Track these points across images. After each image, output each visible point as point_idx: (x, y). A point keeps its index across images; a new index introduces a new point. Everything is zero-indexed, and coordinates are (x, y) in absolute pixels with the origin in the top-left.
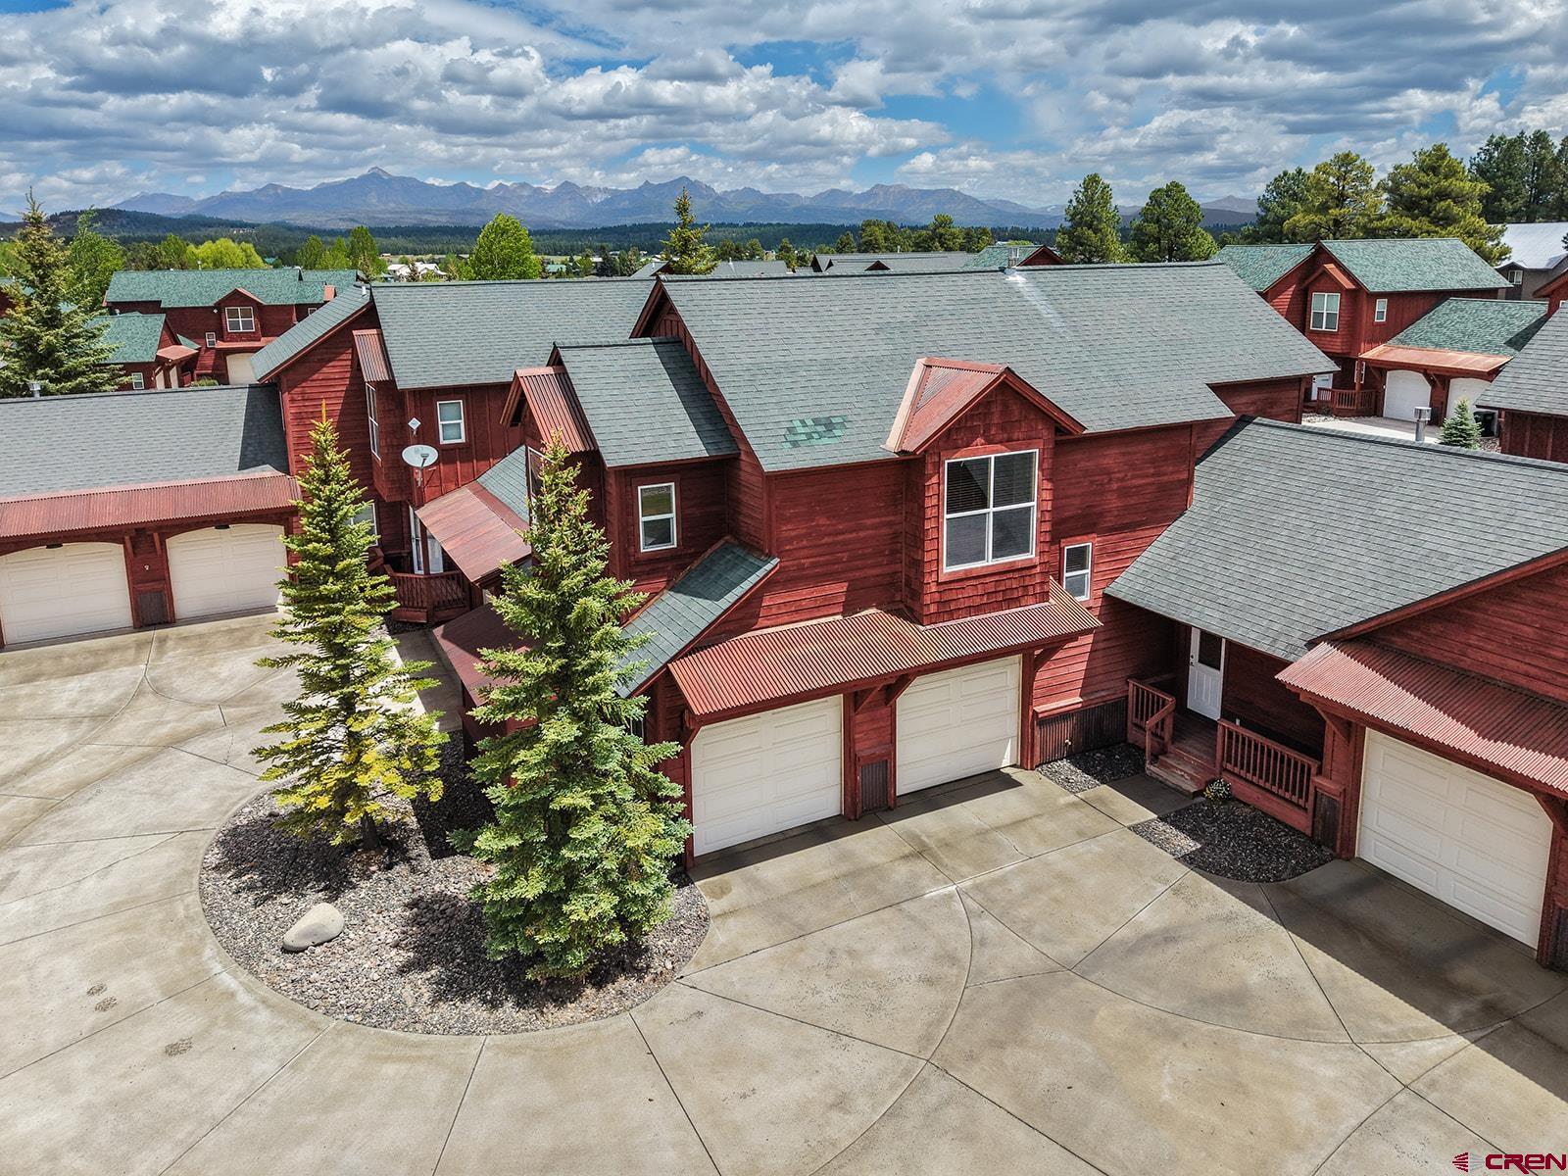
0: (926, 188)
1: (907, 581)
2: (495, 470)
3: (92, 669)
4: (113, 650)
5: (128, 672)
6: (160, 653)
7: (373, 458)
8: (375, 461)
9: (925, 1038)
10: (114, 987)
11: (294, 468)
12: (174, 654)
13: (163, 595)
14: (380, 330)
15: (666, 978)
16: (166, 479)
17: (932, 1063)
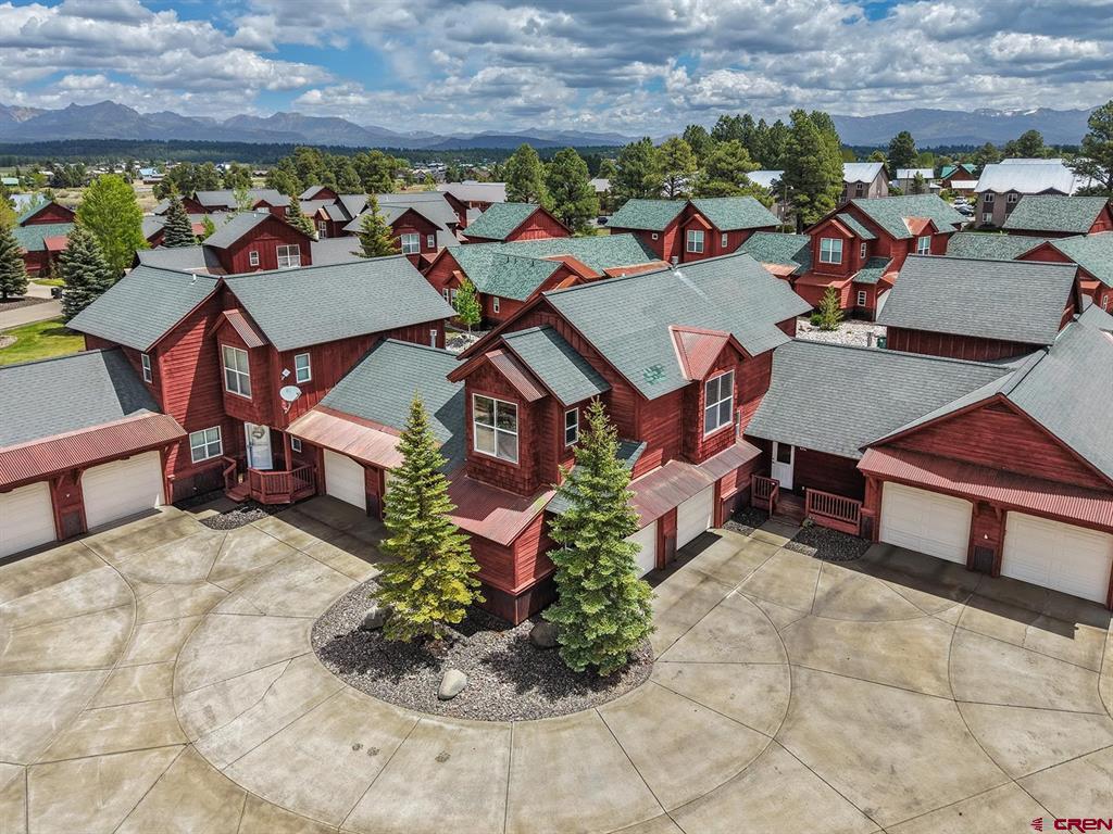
0: (317, 116)
1: (685, 443)
2: (331, 396)
3: (67, 575)
4: (64, 559)
5: (102, 572)
6: (107, 554)
7: (231, 395)
8: (236, 398)
9: (781, 656)
10: (367, 743)
11: (167, 408)
12: (121, 554)
13: (81, 514)
14: (244, 311)
15: (649, 662)
16: (75, 429)
17: (793, 665)
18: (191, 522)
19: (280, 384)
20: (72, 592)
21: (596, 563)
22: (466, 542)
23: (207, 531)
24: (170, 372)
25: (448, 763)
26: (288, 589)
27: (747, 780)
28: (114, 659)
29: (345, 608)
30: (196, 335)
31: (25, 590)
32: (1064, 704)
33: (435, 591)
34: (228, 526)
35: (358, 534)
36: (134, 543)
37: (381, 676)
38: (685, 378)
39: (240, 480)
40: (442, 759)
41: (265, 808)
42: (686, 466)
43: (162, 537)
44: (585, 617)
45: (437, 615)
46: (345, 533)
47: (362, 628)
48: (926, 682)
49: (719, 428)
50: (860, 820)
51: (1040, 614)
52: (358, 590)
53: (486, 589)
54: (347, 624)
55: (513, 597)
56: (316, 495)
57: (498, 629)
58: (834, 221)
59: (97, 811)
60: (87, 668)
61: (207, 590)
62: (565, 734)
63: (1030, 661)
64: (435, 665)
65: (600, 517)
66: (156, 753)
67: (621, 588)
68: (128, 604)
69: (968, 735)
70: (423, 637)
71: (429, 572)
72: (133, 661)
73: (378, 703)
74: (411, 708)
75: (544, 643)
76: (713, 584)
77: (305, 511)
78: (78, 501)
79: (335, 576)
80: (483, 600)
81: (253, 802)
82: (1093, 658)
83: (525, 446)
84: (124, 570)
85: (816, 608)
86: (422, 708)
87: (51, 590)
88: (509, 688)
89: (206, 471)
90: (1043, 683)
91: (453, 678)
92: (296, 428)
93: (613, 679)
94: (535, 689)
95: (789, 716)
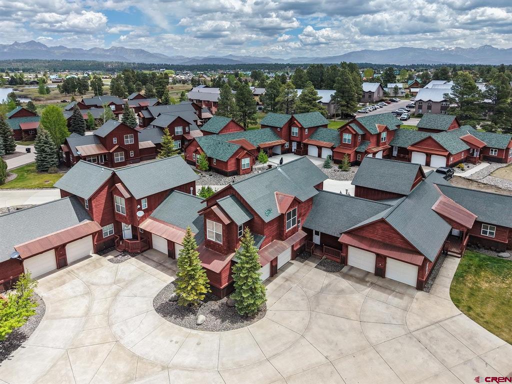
1: (280, 234)
2: (154, 213)
3: (64, 283)
4: (61, 276)
5: (76, 281)
6: (77, 274)
7: (118, 213)
8: (119, 215)
9: (308, 307)
10: (174, 340)
11: (95, 219)
12: (81, 274)
13: (65, 259)
14: (122, 183)
15: (265, 311)
16: (63, 229)
17: (311, 310)
18: (105, 260)
19: (136, 210)
20: (67, 289)
21: (247, 280)
22: (205, 272)
23: (111, 264)
24: (96, 206)
25: (200, 345)
26: (143, 286)
27: (292, 348)
28: (87, 313)
29: (163, 293)
30: (104, 192)
31: (50, 289)
32: (394, 322)
33: (195, 289)
34: (118, 262)
35: (165, 265)
36: (86, 270)
37: (177, 317)
38: (279, 212)
39: (121, 243)
40: (198, 344)
41: (144, 360)
42: (280, 242)
43: (95, 267)
44: (244, 298)
45: (196, 298)
46: (161, 264)
47: (170, 301)
48: (353, 316)
49: (292, 227)
50: (324, 359)
51: (394, 291)
52: (168, 286)
53: (212, 287)
54: (165, 299)
55: (220, 289)
56: (149, 249)
57: (216, 300)
58: (348, 127)
59: (92, 363)
60: (78, 317)
61: (115, 287)
62: (237, 335)
63: (387, 308)
64: (195, 313)
65: (248, 266)
66: (107, 344)
67: (255, 288)
68: (88, 293)
69: (362, 332)
70: (191, 304)
71: (193, 284)
72: (94, 314)
73: (177, 326)
74: (188, 328)
75: (231, 305)
76: (289, 282)
77: (145, 255)
78: (65, 254)
79: (159, 281)
80: (211, 291)
81: (140, 359)
82: (407, 306)
83: (224, 239)
84: (84, 280)
85: (322, 290)
86: (192, 328)
87: (59, 288)
88: (219, 321)
89: (108, 241)
90: (389, 315)
91: (201, 318)
92: (142, 226)
93: (253, 317)
94: (228, 321)
95: (307, 328)
